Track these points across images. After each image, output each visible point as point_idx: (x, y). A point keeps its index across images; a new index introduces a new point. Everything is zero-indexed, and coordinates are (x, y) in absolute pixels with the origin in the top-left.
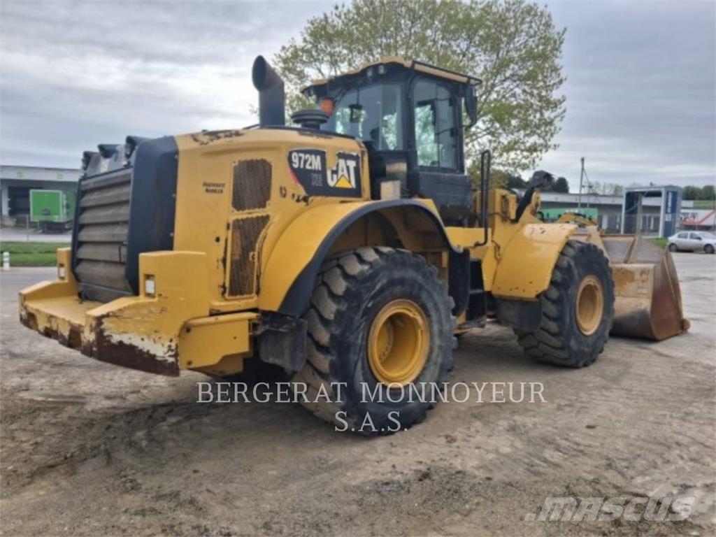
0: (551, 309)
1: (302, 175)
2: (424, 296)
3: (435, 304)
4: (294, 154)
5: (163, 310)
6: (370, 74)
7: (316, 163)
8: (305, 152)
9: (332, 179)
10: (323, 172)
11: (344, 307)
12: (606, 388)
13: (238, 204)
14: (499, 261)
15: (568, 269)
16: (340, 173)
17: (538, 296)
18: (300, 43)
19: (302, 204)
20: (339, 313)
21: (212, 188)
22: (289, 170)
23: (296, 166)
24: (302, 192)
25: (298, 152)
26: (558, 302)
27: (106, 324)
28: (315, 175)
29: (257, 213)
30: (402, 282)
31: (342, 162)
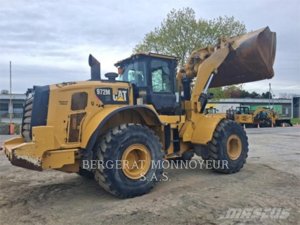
0: (214, 149)
1: (101, 97)
2: (148, 142)
3: (153, 146)
4: (97, 90)
5: (36, 147)
7: (108, 92)
8: (103, 88)
9: (115, 98)
10: (111, 95)
11: (110, 147)
12: (236, 182)
13: (73, 108)
14: (194, 129)
16: (119, 96)
17: (207, 143)
19: (101, 108)
20: (107, 149)
21: (62, 103)
22: (95, 96)
23: (98, 94)
24: (101, 103)
25: (99, 88)
26: (217, 146)
27: (16, 152)
28: (107, 97)
29: (81, 111)
30: (137, 137)
31: (120, 92)
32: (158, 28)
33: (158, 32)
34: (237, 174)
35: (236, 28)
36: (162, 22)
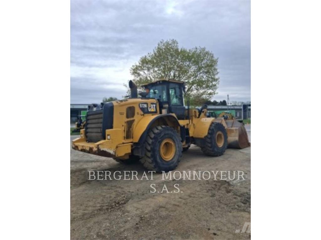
0: (209, 140)
1: (142, 109)
2: (174, 138)
3: (177, 140)
4: (140, 105)
5: (112, 143)
6: (158, 83)
7: (145, 106)
8: (143, 103)
9: (150, 109)
10: (147, 108)
11: (153, 141)
12: (224, 161)
13: (127, 117)
14: (194, 128)
15: (213, 130)
16: (152, 108)
17: (205, 137)
18: (138, 64)
19: (142, 116)
20: (153, 143)
21: (121, 114)
22: (139, 109)
23: (141, 107)
24: (142, 113)
25: (141, 103)
26: (210, 138)
27: (100, 146)
28: (145, 109)
29: (132, 119)
30: (168, 134)
31: (152, 105)
32: (151, 53)
33: (151, 56)
34: (222, 156)
35: (207, 55)
36: (154, 50)
